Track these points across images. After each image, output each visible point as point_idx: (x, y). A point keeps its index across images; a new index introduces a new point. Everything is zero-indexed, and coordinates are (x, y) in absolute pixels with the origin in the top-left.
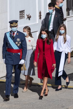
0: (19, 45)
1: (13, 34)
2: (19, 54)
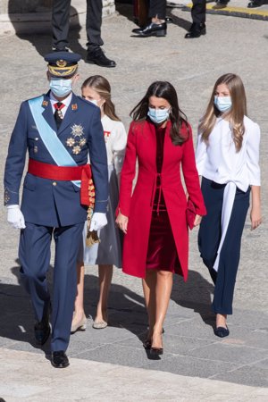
0: (77, 150)
1: (55, 105)
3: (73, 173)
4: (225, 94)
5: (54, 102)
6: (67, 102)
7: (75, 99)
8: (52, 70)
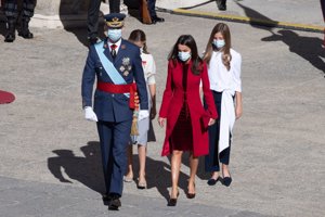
1: (111, 46)
2: (127, 95)
5: (110, 44)
6: (118, 44)
7: (124, 42)
8: (110, 24)
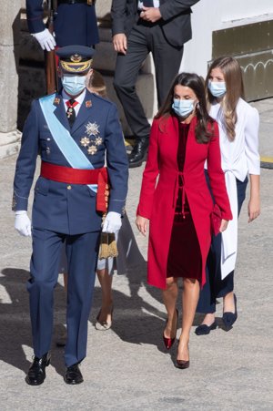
0: (92, 150)
1: (67, 103)
2: (92, 187)
3: (90, 176)
4: (219, 79)
5: (66, 100)
8: (66, 65)
